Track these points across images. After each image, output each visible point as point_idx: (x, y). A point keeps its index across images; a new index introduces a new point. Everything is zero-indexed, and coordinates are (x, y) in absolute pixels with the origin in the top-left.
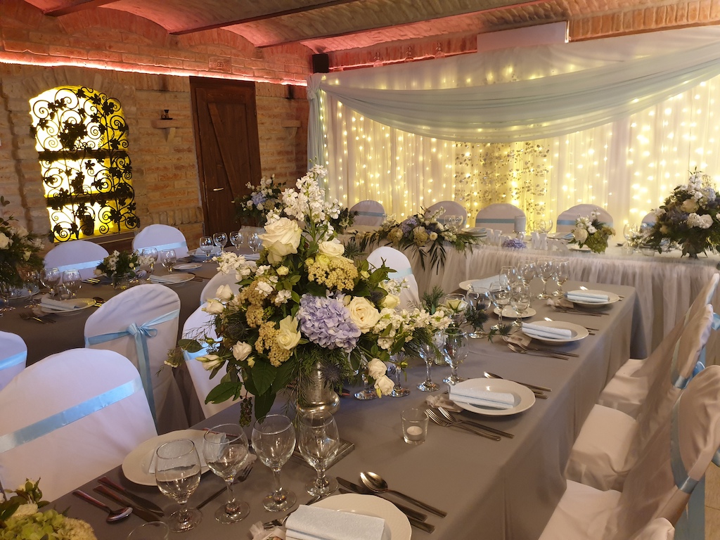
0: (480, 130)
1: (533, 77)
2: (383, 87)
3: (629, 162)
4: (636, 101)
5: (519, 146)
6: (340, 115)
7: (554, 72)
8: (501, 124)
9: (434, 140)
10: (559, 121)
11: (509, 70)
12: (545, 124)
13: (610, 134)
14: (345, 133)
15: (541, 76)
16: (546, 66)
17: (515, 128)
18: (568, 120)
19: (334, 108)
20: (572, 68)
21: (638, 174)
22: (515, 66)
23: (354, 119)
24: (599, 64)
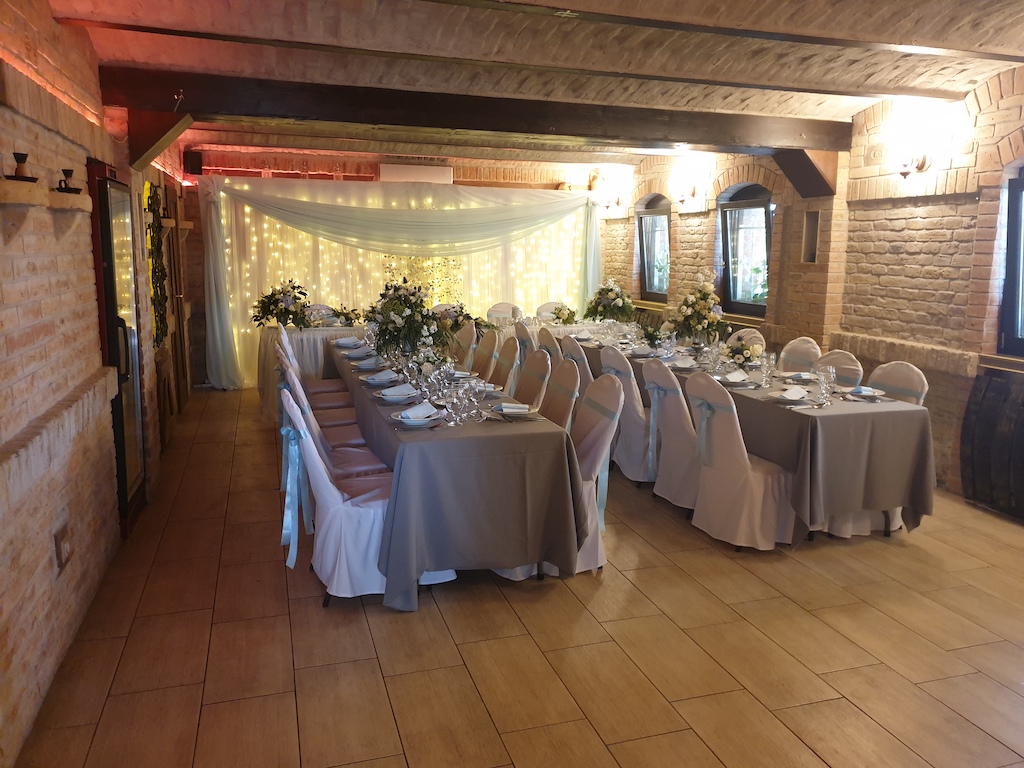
0: (406, 245)
1: (447, 208)
2: (305, 199)
3: (512, 274)
4: (515, 233)
5: (437, 260)
6: (248, 220)
7: (462, 206)
8: (424, 242)
9: (360, 251)
10: (466, 243)
11: (429, 201)
12: (457, 245)
13: (500, 254)
14: (255, 239)
15: (453, 208)
16: (457, 202)
17: (434, 246)
18: (473, 242)
19: (240, 214)
20: (474, 205)
21: (518, 282)
22: (434, 197)
23: (266, 226)
24: (491, 205)
